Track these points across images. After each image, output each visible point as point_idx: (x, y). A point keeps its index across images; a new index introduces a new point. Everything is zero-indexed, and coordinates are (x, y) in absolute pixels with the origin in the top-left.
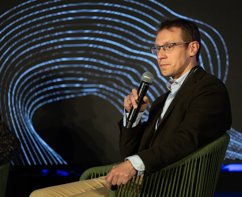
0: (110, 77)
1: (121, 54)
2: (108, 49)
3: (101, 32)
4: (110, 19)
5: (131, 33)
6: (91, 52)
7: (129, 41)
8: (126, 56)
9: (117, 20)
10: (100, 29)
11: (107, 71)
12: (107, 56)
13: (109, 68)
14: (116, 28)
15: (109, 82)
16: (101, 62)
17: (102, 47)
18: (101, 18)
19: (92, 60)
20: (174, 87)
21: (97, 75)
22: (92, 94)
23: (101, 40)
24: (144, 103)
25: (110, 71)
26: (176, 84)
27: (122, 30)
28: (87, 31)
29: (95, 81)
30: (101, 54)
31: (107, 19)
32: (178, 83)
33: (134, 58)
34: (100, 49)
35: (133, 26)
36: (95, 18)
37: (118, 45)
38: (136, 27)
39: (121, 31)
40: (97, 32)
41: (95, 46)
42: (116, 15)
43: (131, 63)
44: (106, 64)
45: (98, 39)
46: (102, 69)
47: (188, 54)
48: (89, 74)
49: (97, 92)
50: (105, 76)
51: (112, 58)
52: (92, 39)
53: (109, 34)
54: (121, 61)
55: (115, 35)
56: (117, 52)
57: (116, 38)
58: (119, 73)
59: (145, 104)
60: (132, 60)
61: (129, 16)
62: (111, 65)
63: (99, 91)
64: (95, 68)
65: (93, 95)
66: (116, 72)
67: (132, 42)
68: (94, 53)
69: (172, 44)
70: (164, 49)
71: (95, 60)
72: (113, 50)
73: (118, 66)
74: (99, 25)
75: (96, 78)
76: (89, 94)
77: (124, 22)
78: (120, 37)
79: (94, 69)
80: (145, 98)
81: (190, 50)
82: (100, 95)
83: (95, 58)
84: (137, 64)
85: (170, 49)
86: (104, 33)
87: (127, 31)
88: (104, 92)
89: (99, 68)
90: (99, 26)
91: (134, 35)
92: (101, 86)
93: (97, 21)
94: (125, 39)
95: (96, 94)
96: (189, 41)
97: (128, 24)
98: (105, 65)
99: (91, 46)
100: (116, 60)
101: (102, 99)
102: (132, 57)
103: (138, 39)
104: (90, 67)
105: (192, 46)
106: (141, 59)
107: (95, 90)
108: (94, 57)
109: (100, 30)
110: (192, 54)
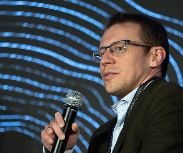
0: (41, 104)
1: (59, 69)
2: (39, 61)
3: (28, 36)
4: (42, 16)
5: (74, 38)
6: (12, 66)
7: (71, 50)
8: (66, 72)
9: (53, 18)
10: (27, 30)
11: (36, 95)
12: (37, 72)
13: (40, 90)
14: (52, 30)
15: (41, 112)
16: (28, 81)
17: (29, 59)
18: (28, 14)
19: (14, 78)
20: (121, 108)
21: (22, 101)
22: (15, 129)
23: (29, 48)
24: (72, 133)
25: (41, 96)
26: (125, 103)
27: (60, 32)
28: (7, 34)
29: (19, 110)
30: (28, 70)
31: (37, 15)
32: (128, 103)
33: (79, 75)
34: (26, 61)
35: (77, 27)
36: (19, 13)
37: (55, 55)
38: (83, 29)
39: (59, 35)
40: (22, 35)
41: (19, 57)
42: (52, 10)
43: (73, 83)
44: (36, 84)
45: (23, 47)
46: (29, 93)
47: (148, 62)
48: (10, 99)
49: (21, 127)
50: (33, 103)
51: (45, 75)
52: (15, 46)
53: (40, 38)
54: (59, 80)
55: (50, 41)
56: (52, 66)
57: (51, 45)
58: (56, 98)
59: (74, 135)
60: (76, 79)
61: (72, 12)
62: (43, 86)
63: (24, 125)
64: (19, 90)
65: (16, 132)
66: (50, 97)
67: (76, 52)
68: (18, 67)
69: (124, 42)
70: (112, 52)
71: (19, 79)
72: (46, 64)
73: (53, 88)
74: (25, 25)
75: (20, 105)
76: (8, 129)
77: (63, 21)
78: (58, 44)
79: (18, 93)
80: (74, 126)
81: (152, 58)
82: (26, 132)
83: (18, 75)
84: (83, 86)
85: (121, 51)
86: (34, 37)
87: (68, 35)
88: (32, 127)
89: (25, 90)
90: (25, 27)
91: (79, 41)
92: (27, 118)
93: (23, 19)
94: (65, 46)
95: (19, 130)
96: (151, 45)
97: (70, 24)
98: (34, 86)
99: (13, 56)
100: (51, 78)
101: (29, 137)
102: (75, 74)
103: (85, 48)
104: (11, 88)
105: (154, 53)
106: (89, 77)
107: (18, 124)
108: (18, 73)
109: (27, 33)
110: (153, 64)
